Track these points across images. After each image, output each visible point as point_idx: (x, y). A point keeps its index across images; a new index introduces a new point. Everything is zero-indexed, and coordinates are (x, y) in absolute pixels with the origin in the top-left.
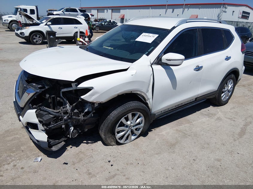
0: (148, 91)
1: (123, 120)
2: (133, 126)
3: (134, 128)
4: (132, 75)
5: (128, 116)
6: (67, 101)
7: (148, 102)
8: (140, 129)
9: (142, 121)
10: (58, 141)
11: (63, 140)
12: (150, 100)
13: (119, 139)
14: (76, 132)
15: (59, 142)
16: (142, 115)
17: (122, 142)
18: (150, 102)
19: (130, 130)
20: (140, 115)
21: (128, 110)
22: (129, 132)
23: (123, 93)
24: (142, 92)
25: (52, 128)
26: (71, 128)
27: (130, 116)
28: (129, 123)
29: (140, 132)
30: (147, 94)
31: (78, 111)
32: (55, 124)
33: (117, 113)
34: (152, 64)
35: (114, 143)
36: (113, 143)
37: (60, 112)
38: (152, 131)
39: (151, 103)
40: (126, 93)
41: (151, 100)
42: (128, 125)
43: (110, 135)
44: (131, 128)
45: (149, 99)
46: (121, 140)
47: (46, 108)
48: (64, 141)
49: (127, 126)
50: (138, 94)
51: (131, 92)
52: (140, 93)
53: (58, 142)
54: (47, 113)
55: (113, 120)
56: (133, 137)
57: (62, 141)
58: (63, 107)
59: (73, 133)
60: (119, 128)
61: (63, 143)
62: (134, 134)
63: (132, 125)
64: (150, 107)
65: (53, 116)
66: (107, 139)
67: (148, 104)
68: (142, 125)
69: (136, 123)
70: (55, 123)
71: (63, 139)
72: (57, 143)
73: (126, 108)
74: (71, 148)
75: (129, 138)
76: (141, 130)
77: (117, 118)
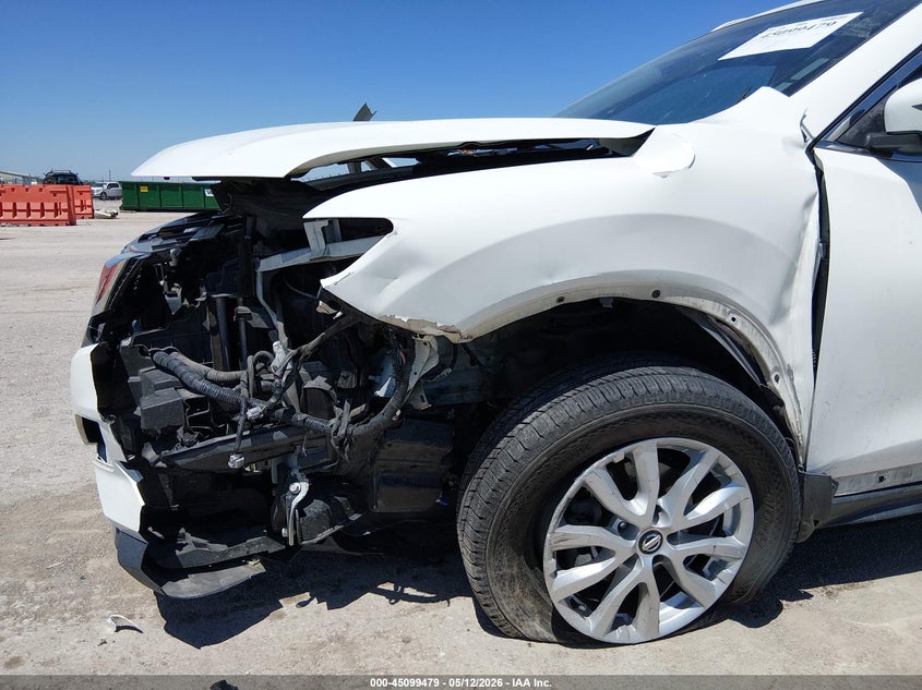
0: (780, 313)
1: (596, 478)
2: (673, 538)
3: (676, 553)
4: (664, 176)
5: (628, 459)
6: (280, 326)
7: (781, 388)
8: (720, 565)
9: (736, 510)
10: (222, 548)
11: (253, 551)
12: (797, 379)
13: (572, 603)
14: (319, 516)
15: (232, 555)
16: (732, 469)
17: (589, 625)
18: (795, 392)
19: (646, 562)
20: (717, 467)
21: (628, 411)
22: (643, 571)
23: (596, 294)
24: (739, 310)
25: (179, 462)
26: (293, 488)
27: (646, 459)
28: (639, 507)
29: (718, 586)
30: (776, 332)
31: (327, 387)
32: (199, 445)
33: (551, 424)
34: (817, 142)
35: (539, 628)
36: (536, 626)
37: (237, 381)
38: (809, 596)
39: (804, 398)
40: (619, 293)
41: (803, 378)
42: (632, 521)
43: (512, 566)
44: (659, 545)
45: (790, 372)
46: (585, 614)
47: (182, 357)
48: (264, 557)
49: (627, 530)
50: (704, 315)
51: (657, 294)
52: (719, 315)
53: (224, 553)
54: (171, 378)
55: (529, 467)
56: (671, 616)
57: (250, 558)
58: (257, 354)
59: (302, 514)
60: (569, 529)
61: (254, 568)
62: (679, 597)
63: (660, 524)
64: (794, 429)
65: (194, 396)
66: (495, 589)
67: (782, 404)
68: (739, 541)
69: (691, 516)
70: (200, 439)
71: (257, 544)
72: (218, 559)
73: (615, 396)
74: (303, 604)
75: (643, 610)
76: (729, 573)
77: (553, 455)
